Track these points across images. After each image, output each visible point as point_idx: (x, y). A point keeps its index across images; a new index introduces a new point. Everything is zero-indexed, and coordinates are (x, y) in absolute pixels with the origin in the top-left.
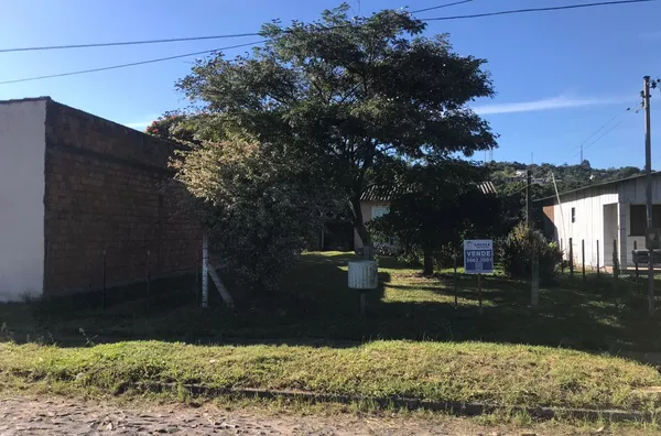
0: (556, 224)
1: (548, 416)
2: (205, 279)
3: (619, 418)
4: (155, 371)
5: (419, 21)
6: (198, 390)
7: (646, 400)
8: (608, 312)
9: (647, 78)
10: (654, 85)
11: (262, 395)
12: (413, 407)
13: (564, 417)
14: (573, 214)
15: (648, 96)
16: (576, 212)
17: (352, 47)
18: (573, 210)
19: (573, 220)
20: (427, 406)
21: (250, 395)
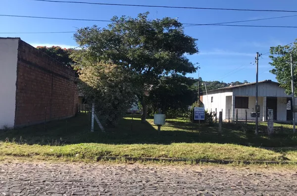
0: (203, 103)
1: (249, 163)
2: (93, 120)
3: (269, 163)
4: (108, 153)
5: (180, 23)
6: (129, 159)
7: (275, 158)
8: (241, 134)
9: (258, 53)
10: (260, 56)
11: (154, 159)
12: (208, 162)
13: (254, 163)
14: (212, 99)
15: (258, 59)
16: (213, 98)
17: (153, 30)
18: (212, 97)
19: (212, 102)
20: (211, 162)
21: (150, 159)
